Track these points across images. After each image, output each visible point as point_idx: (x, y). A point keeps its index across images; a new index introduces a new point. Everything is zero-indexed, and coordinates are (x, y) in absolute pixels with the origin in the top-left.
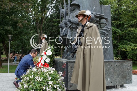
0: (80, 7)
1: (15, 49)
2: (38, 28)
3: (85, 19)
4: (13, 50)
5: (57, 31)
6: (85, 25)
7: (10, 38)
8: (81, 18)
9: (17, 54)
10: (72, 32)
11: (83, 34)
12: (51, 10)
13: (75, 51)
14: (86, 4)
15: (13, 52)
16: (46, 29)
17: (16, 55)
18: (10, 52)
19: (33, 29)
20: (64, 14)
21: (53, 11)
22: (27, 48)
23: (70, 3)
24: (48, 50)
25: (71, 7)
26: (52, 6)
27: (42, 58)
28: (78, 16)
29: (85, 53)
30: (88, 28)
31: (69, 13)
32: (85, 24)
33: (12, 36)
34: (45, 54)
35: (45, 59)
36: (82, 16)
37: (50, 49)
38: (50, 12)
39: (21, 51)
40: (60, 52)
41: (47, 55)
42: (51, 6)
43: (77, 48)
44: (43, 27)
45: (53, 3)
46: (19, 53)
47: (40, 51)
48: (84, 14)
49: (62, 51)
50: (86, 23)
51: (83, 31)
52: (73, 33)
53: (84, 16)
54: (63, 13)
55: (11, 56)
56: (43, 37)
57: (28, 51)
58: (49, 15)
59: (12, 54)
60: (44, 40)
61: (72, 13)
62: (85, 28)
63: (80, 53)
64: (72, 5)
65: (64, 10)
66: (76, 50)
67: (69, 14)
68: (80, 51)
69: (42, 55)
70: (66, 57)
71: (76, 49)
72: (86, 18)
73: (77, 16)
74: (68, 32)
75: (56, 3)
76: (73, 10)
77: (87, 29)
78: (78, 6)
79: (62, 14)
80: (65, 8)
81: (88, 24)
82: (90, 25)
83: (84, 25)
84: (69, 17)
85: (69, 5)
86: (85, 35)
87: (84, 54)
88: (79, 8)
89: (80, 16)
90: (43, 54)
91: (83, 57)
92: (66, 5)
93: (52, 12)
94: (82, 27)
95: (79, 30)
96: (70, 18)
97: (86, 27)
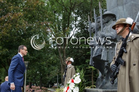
0: (116, 18)
1: (32, 80)
2: (59, 52)
3: (125, 29)
4: (29, 81)
5: (84, 54)
6: (127, 37)
7: (27, 65)
8: (120, 29)
9: (35, 87)
10: (108, 51)
11: (125, 49)
12: (75, 29)
13: (115, 74)
14: (123, 13)
15: (29, 84)
16: (69, 53)
17: (33, 87)
18: (26, 84)
19: (54, 54)
20: (94, 30)
21: (78, 30)
22: (47, 78)
23: (102, 14)
24: (76, 76)
25: (103, 20)
26: (75, 25)
27: (68, 88)
28: (116, 26)
29: (131, 75)
30: (132, 41)
31: (102, 26)
32: (127, 35)
33: (29, 63)
34: (73, 82)
35: (72, 89)
36: (122, 26)
37: (78, 75)
38: (74, 32)
39: (39, 82)
40: (89, 82)
41: (75, 83)
42: (75, 23)
43: (119, 69)
44: (66, 51)
45: (78, 20)
46: (36, 85)
47: (65, 79)
48: (124, 22)
49: (92, 80)
50: (129, 34)
51: (125, 45)
52: (109, 53)
53: (125, 25)
54: (93, 28)
55: (27, 88)
56: (69, 61)
57: (48, 82)
58: (73, 35)
59: (28, 86)
60: (69, 65)
61: (106, 27)
62: (127, 41)
63: (123, 76)
64: (104, 16)
65: (94, 24)
66: (118, 73)
67: (102, 28)
68: (124, 74)
69: (69, 84)
70: (102, 86)
71: (117, 71)
72: (127, 28)
73: (114, 27)
74: (102, 51)
75: (80, 20)
76: (107, 22)
77: (130, 42)
78: (113, 17)
79: (92, 30)
80: (95, 21)
81: (131, 36)
82: (134, 36)
83: (125, 37)
84: (103, 31)
85: (101, 16)
86: (128, 50)
87: (130, 78)
88: (114, 19)
89: (118, 27)
90: (70, 82)
91: (130, 83)
92: (97, 16)
93: (76, 32)
94: (123, 40)
95: (119, 46)
96: (103, 33)
97: (129, 40)
